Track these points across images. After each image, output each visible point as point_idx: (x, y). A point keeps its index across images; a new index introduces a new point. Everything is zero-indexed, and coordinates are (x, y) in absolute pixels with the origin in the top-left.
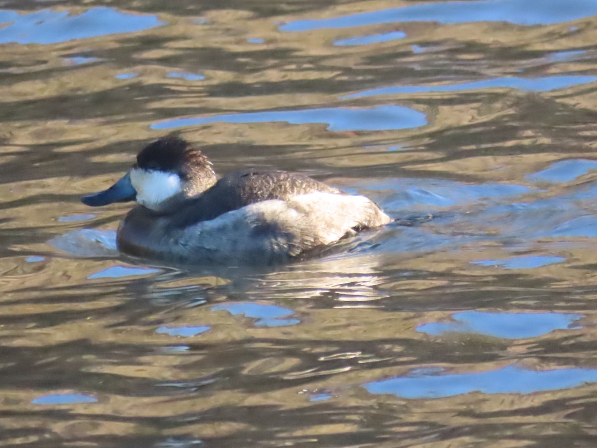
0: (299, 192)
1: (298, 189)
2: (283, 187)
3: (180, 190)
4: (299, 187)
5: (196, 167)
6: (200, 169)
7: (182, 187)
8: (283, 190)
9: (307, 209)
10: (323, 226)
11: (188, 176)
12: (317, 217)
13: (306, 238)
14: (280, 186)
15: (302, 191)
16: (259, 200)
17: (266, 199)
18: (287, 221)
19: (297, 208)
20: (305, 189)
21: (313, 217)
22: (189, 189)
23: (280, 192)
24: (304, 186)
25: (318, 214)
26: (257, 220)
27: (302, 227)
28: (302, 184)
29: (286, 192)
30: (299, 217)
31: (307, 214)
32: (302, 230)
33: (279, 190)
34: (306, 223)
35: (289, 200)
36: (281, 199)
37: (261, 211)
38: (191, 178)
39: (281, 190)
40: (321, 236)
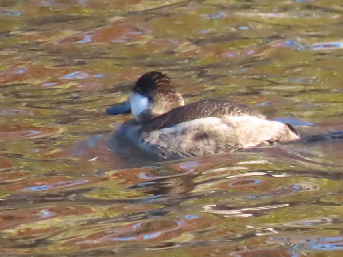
0: (233, 115)
1: (234, 113)
2: (223, 110)
3: (147, 108)
4: (235, 111)
5: (161, 94)
6: (163, 95)
7: (148, 106)
8: (222, 112)
9: (235, 125)
10: (243, 137)
11: (154, 99)
12: (241, 131)
13: (229, 144)
14: (221, 109)
15: (237, 114)
16: (204, 116)
17: (209, 116)
18: (218, 131)
19: (229, 124)
20: (239, 113)
21: (238, 130)
22: (153, 107)
23: (220, 113)
24: (239, 111)
25: (242, 129)
26: (198, 129)
27: (228, 136)
28: (238, 110)
29: (224, 113)
30: (228, 129)
31: (234, 128)
32: (227, 138)
33: (220, 111)
34: (232, 134)
35: (225, 118)
36: (220, 117)
37: (202, 123)
38: (155, 101)
39: (221, 111)
40: (240, 143)
